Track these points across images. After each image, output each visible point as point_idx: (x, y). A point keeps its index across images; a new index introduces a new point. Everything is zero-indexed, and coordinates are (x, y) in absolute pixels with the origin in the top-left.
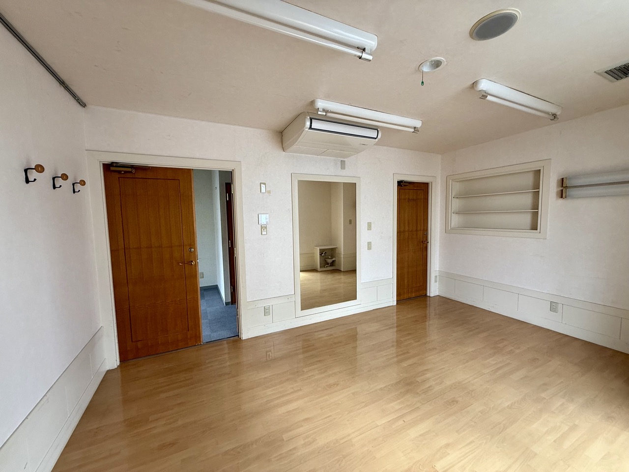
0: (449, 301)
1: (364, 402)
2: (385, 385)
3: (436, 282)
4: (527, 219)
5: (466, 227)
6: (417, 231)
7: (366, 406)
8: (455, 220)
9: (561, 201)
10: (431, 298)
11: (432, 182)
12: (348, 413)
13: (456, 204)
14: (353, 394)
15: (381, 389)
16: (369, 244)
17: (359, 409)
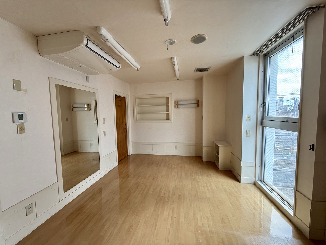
0: (139, 155)
1: (153, 224)
2: (153, 208)
3: (131, 147)
4: (165, 116)
5: (142, 119)
6: (122, 123)
7: (156, 225)
8: (138, 116)
9: (176, 109)
10: (130, 157)
11: (127, 98)
12: (153, 236)
13: (138, 109)
14: (145, 223)
15: (154, 211)
16: (104, 132)
17: (155, 229)
